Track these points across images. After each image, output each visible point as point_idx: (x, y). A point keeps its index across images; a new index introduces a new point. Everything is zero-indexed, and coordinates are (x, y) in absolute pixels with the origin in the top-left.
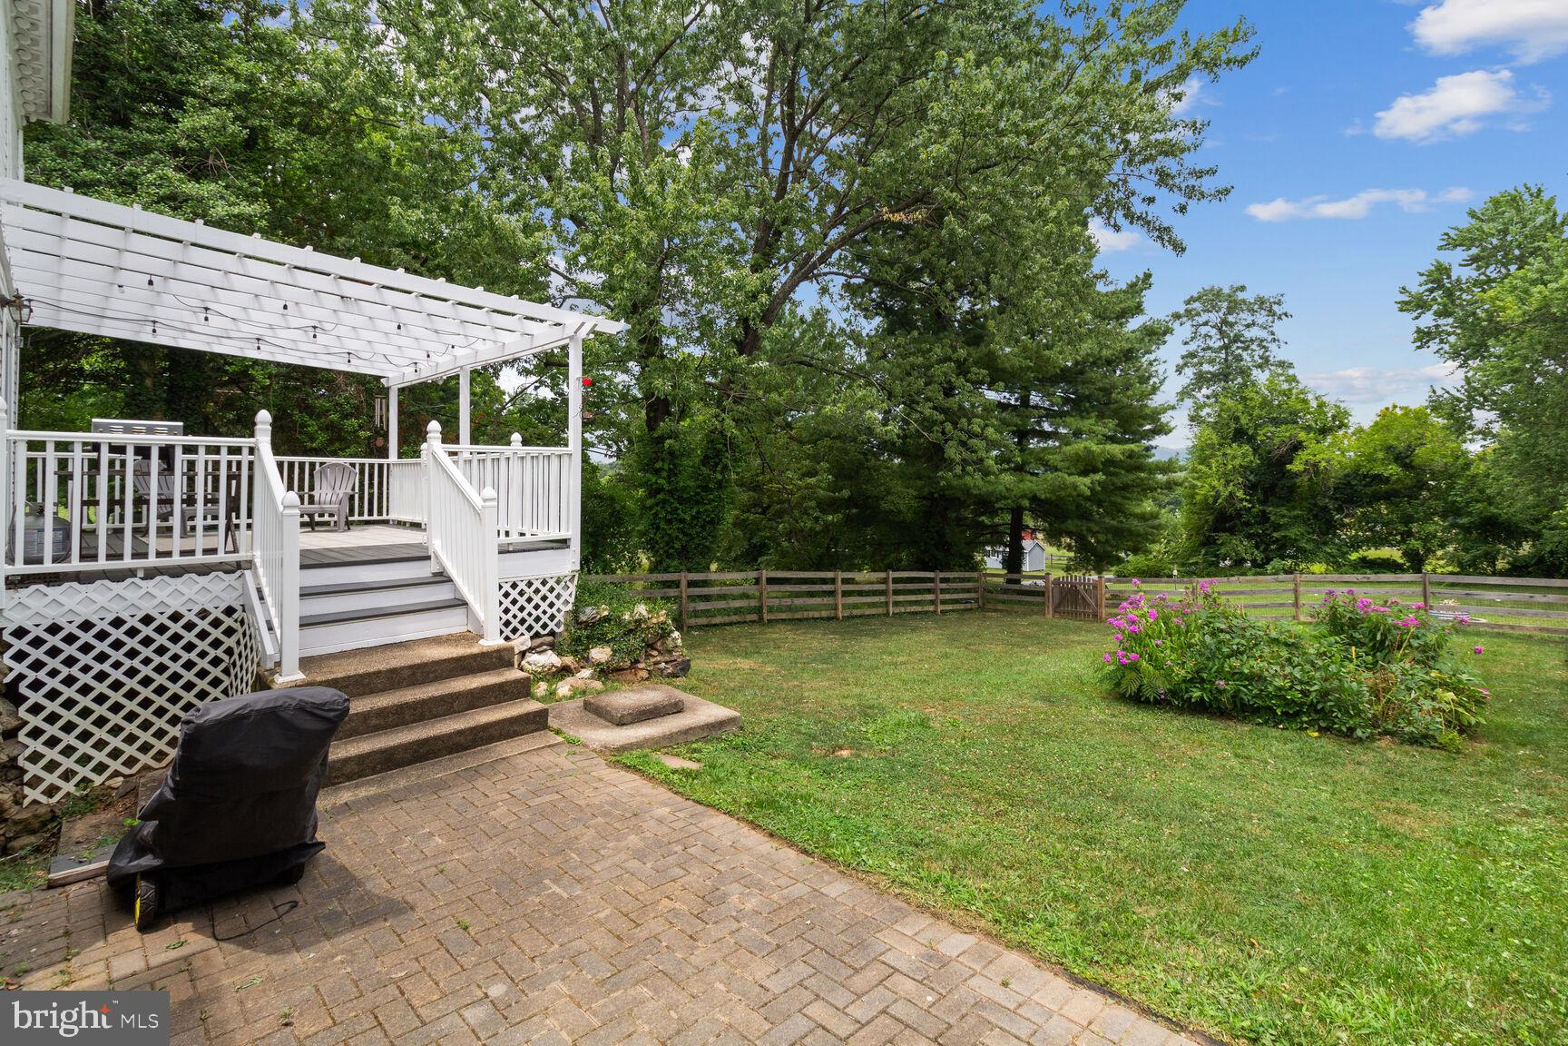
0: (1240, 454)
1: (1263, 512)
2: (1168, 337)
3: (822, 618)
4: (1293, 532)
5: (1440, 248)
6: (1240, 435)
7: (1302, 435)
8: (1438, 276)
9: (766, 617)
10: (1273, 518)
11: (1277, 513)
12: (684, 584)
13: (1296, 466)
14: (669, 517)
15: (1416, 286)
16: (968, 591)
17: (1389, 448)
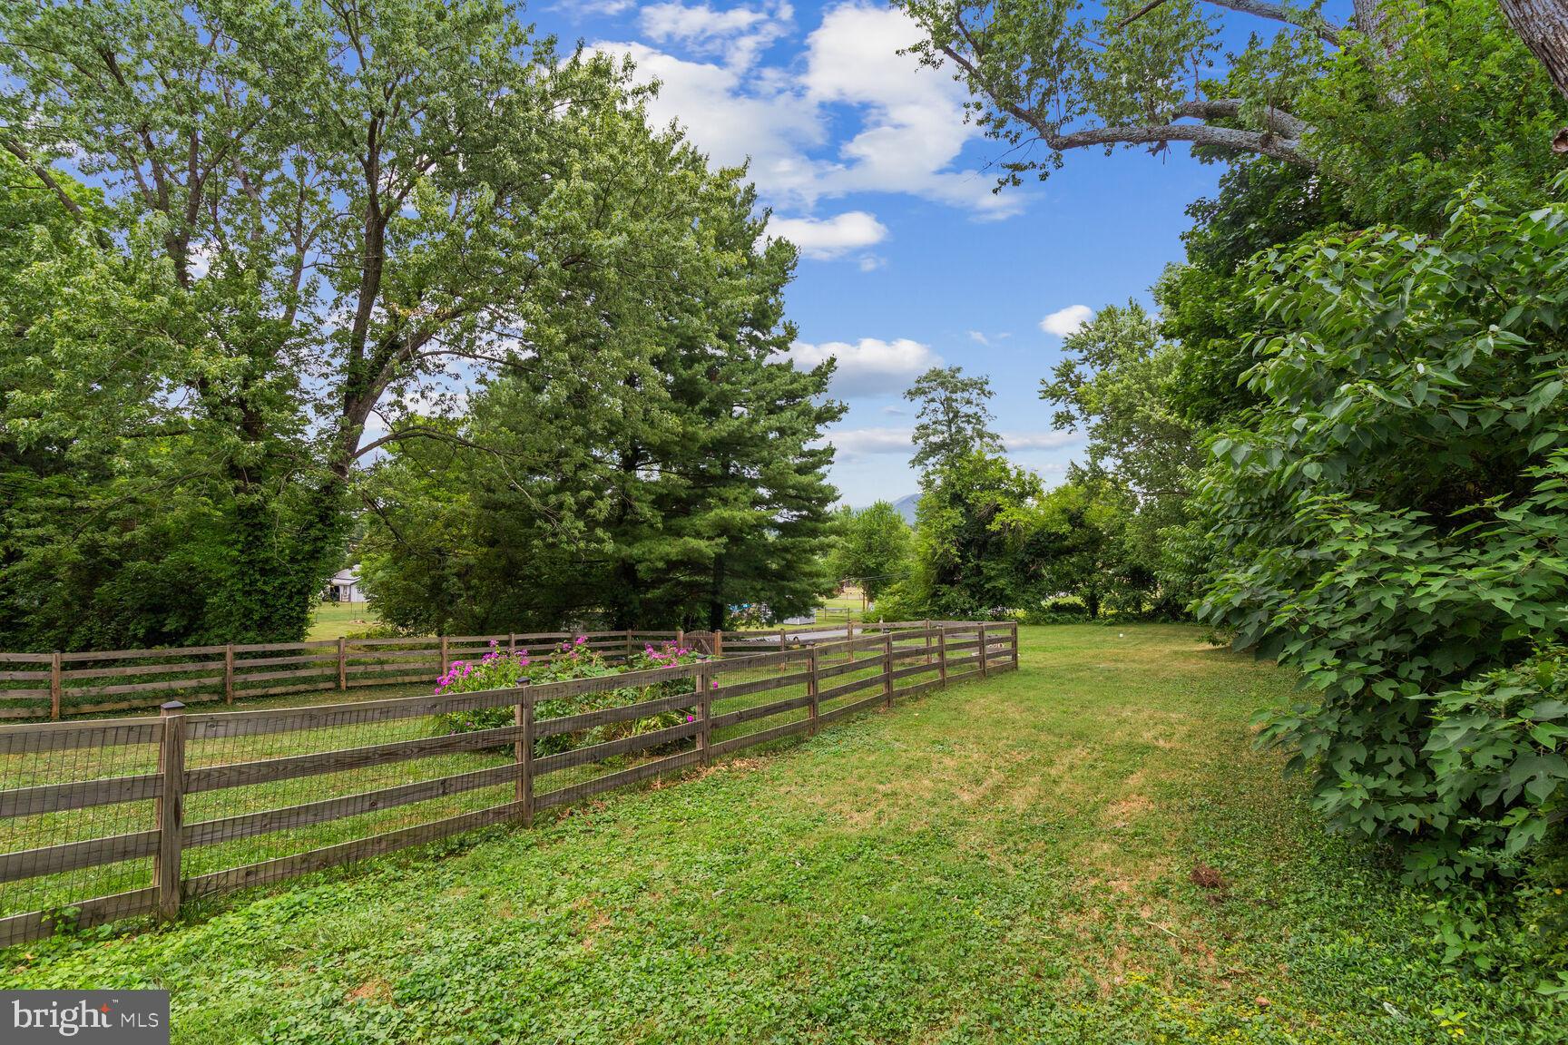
0: (955, 516)
1: (978, 566)
2: (843, 415)
3: (422, 683)
4: (1001, 583)
5: (1064, 349)
6: (957, 499)
7: (1000, 500)
8: (1066, 371)
9: (343, 684)
10: (985, 571)
11: (990, 567)
12: (229, 656)
13: (994, 527)
14: (247, 588)
15: (1052, 380)
16: (617, 648)
17: (1064, 511)
